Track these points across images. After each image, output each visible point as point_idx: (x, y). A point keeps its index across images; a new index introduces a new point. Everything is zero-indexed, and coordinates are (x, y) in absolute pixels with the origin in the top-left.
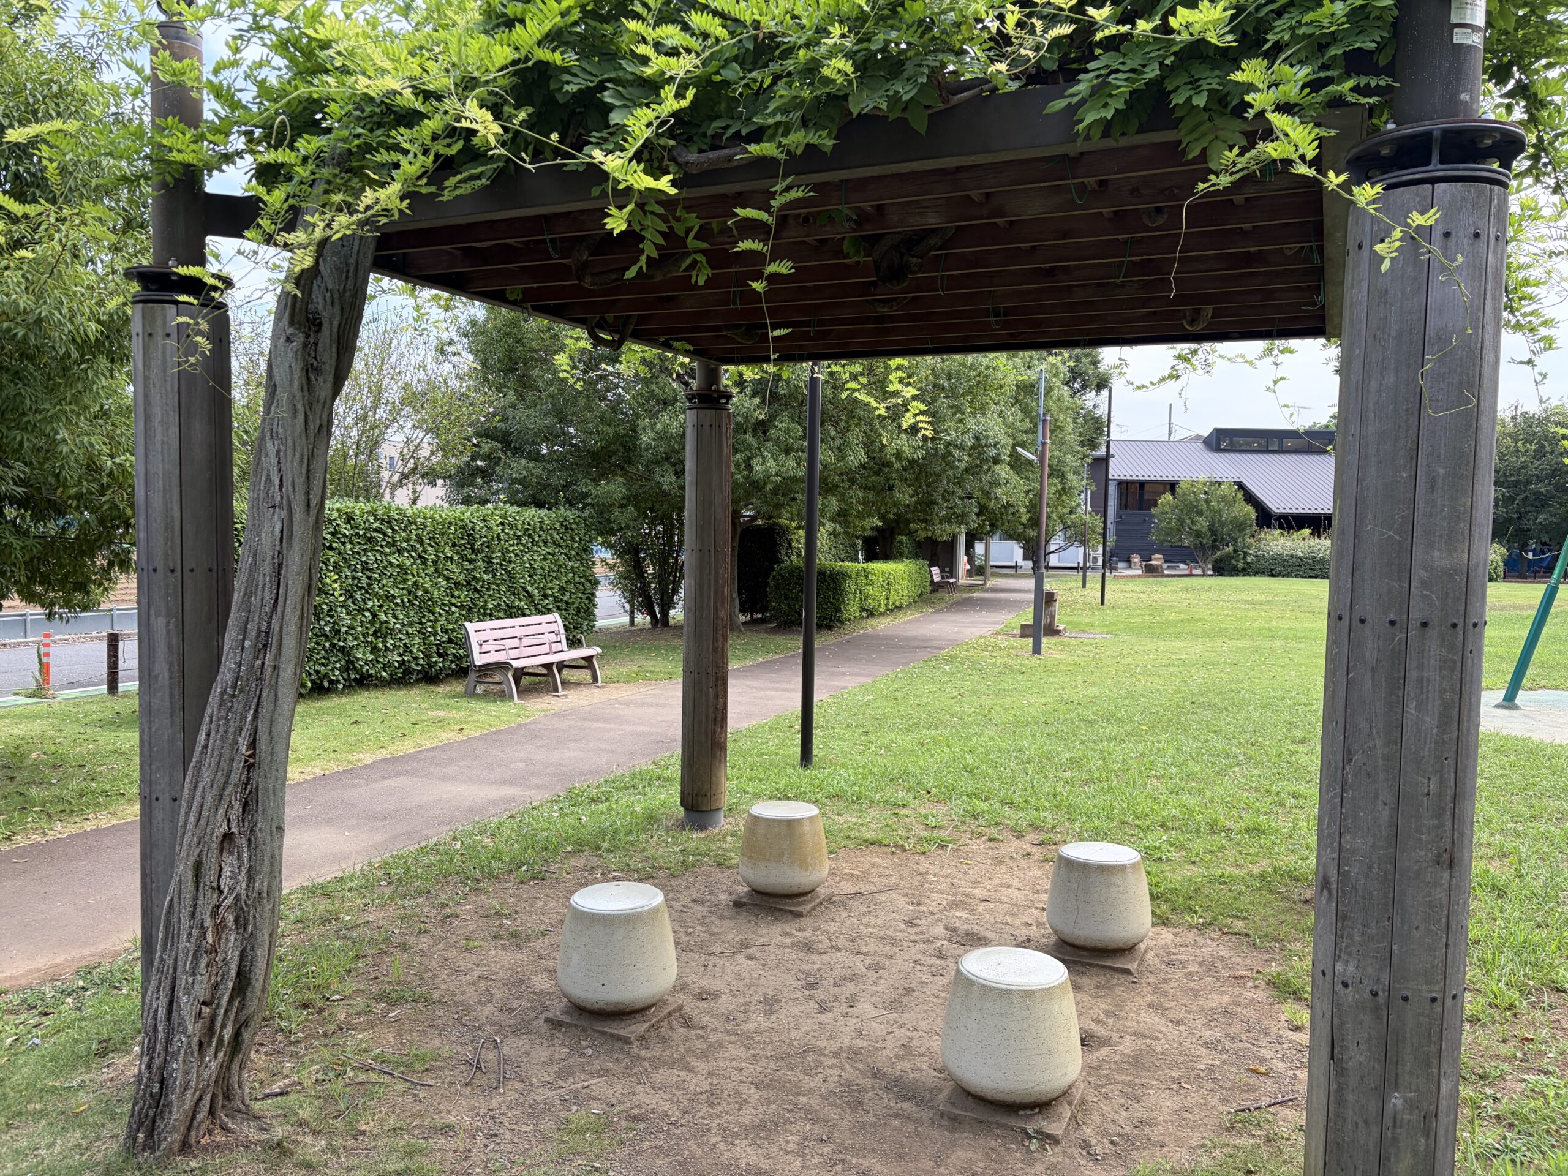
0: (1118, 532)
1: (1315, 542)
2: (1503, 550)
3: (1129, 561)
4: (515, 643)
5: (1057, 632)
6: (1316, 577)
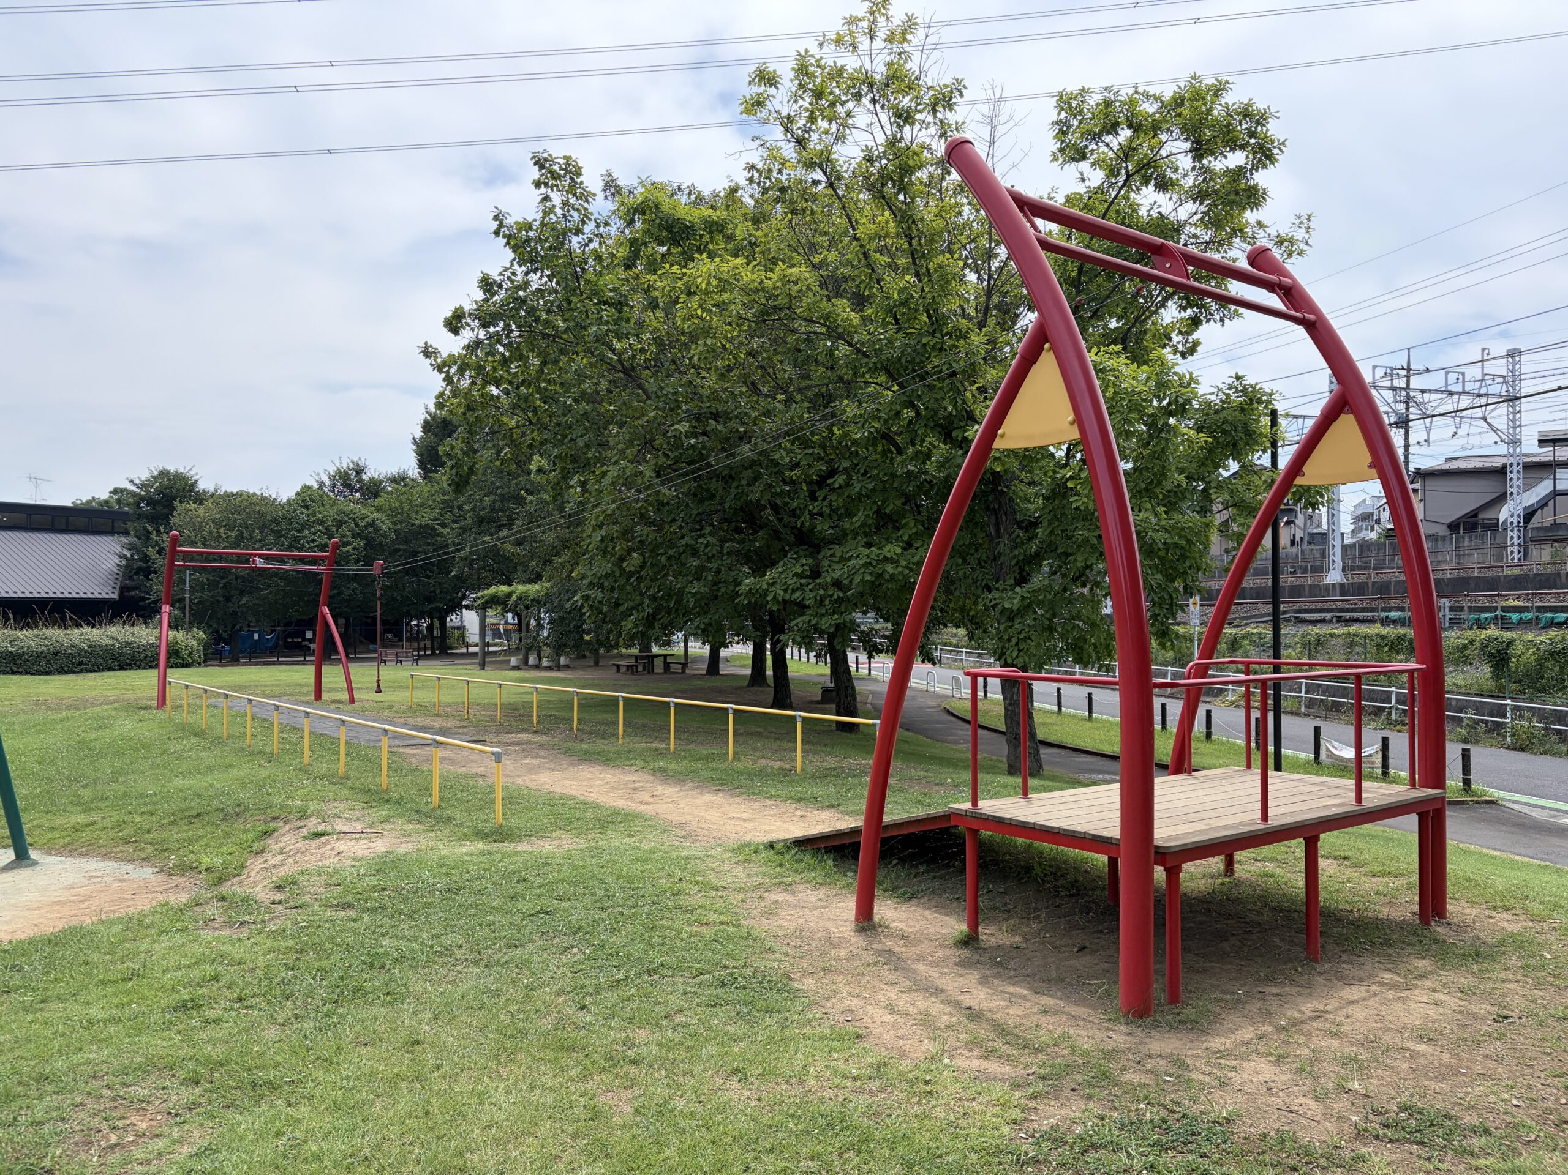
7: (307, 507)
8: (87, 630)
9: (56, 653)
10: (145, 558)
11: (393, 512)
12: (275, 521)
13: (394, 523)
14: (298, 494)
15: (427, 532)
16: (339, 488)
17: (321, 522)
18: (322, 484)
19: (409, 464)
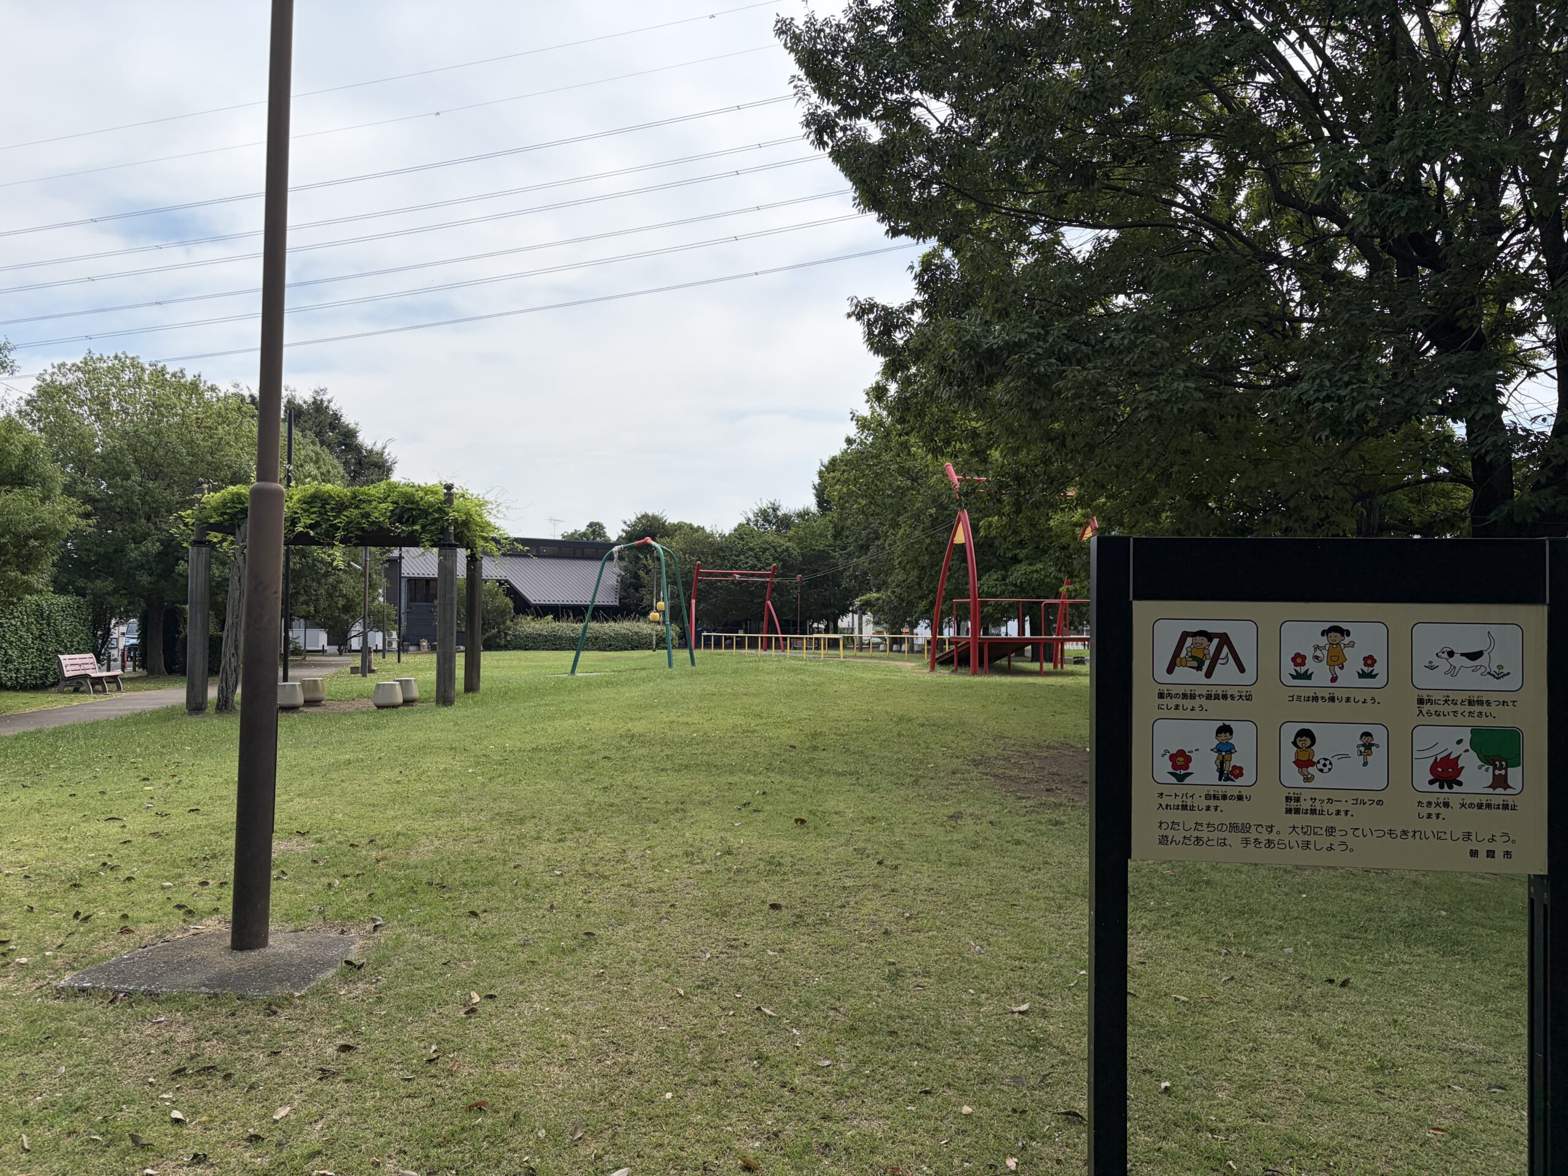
0: (408, 620)
1: (556, 625)
2: (678, 629)
3: (418, 645)
4: (77, 667)
5: (373, 671)
6: (557, 649)
7: (743, 539)
8: (612, 624)
9: (596, 639)
10: (636, 576)
11: (801, 540)
12: (721, 549)
13: (801, 549)
14: (735, 530)
15: (823, 556)
16: (761, 521)
17: (751, 549)
18: (749, 520)
19: (810, 503)
